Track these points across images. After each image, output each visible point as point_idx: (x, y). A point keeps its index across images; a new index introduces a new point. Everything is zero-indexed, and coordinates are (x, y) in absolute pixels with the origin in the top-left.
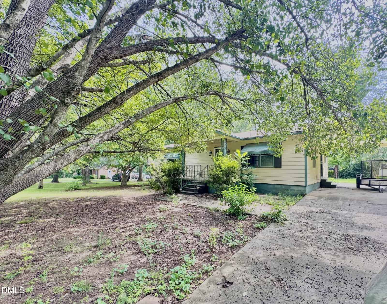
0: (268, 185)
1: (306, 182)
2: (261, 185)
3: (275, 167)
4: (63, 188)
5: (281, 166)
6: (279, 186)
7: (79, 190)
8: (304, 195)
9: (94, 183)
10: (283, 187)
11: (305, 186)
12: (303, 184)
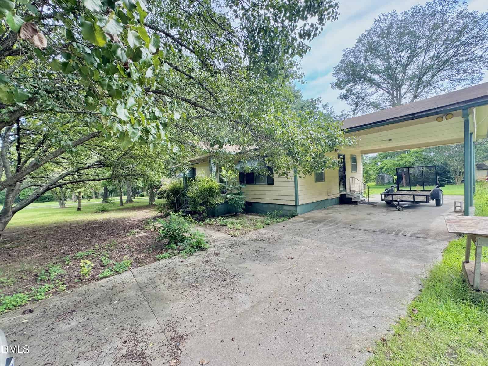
0: (264, 204)
1: (296, 200)
2: (257, 204)
3: (269, 184)
4: (92, 210)
5: (273, 182)
6: (273, 206)
7: (107, 211)
8: (293, 216)
9: (135, 202)
10: (277, 206)
11: (296, 206)
12: (293, 203)
